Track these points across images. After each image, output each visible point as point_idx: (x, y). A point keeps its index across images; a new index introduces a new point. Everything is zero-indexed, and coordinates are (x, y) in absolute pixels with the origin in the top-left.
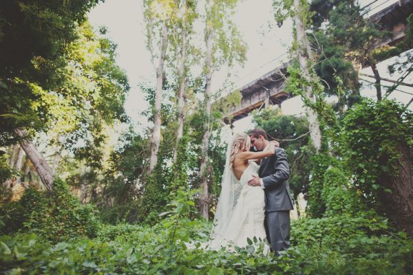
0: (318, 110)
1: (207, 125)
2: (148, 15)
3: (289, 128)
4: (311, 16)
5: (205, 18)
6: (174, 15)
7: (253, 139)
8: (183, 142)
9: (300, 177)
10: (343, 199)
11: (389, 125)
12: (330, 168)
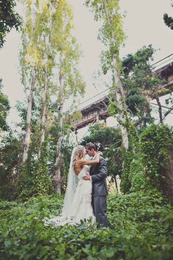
0: (126, 127)
1: (60, 133)
2: (23, 62)
3: (110, 135)
4: (123, 70)
5: (60, 66)
6: (40, 64)
7: (87, 151)
8: (45, 144)
9: (117, 165)
10: (140, 180)
11: (164, 139)
12: (134, 161)
